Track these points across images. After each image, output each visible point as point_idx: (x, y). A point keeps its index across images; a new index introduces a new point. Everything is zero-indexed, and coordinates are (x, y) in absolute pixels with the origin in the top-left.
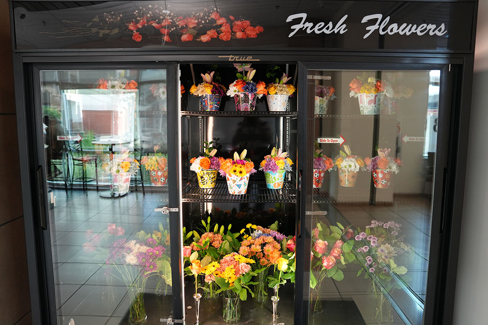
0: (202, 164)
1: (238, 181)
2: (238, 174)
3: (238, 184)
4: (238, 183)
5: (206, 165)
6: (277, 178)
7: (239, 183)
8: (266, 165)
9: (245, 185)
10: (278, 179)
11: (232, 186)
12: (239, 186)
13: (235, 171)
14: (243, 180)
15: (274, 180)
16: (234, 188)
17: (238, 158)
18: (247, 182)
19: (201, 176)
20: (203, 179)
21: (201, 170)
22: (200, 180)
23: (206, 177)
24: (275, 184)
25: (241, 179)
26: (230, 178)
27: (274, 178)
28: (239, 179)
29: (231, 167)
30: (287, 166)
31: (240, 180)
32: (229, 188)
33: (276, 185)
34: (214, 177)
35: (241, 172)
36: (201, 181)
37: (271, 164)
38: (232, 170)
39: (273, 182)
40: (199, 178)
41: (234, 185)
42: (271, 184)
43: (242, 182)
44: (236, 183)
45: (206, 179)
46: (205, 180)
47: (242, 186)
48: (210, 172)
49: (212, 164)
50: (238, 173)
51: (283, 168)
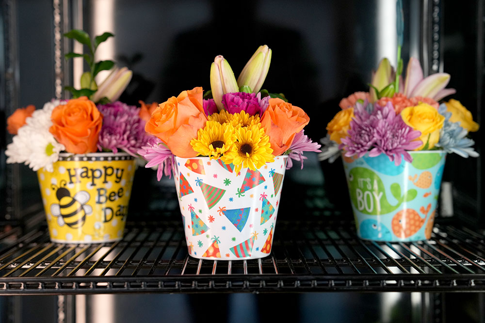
0: (59, 128)
1: (231, 191)
2: (234, 157)
3: (230, 206)
4: (231, 200)
5: (79, 129)
6: (406, 187)
7: (238, 204)
8: (358, 130)
9: (265, 214)
10: (413, 194)
11: (204, 218)
12: (238, 217)
13: (218, 143)
14: (257, 190)
15: (392, 200)
16: (213, 230)
17: (232, 87)
18: (275, 200)
19: (58, 185)
20: (66, 200)
21: (55, 157)
22: (52, 207)
23: (81, 190)
24: (398, 218)
25: (249, 184)
26: (192, 178)
27: (396, 189)
28: (238, 181)
29: (199, 123)
30: (452, 135)
31: (242, 190)
32: (189, 232)
33: (404, 222)
34: (119, 193)
35: (246, 149)
36: (56, 210)
37: (381, 124)
38: (206, 137)
39: (387, 208)
40: (49, 196)
41: (214, 211)
42: (379, 218)
43: (252, 200)
44: (224, 203)
45: (81, 198)
46: (76, 206)
47: (254, 218)
48: (99, 165)
49: (107, 128)
50: (235, 150)
51: (434, 140)
